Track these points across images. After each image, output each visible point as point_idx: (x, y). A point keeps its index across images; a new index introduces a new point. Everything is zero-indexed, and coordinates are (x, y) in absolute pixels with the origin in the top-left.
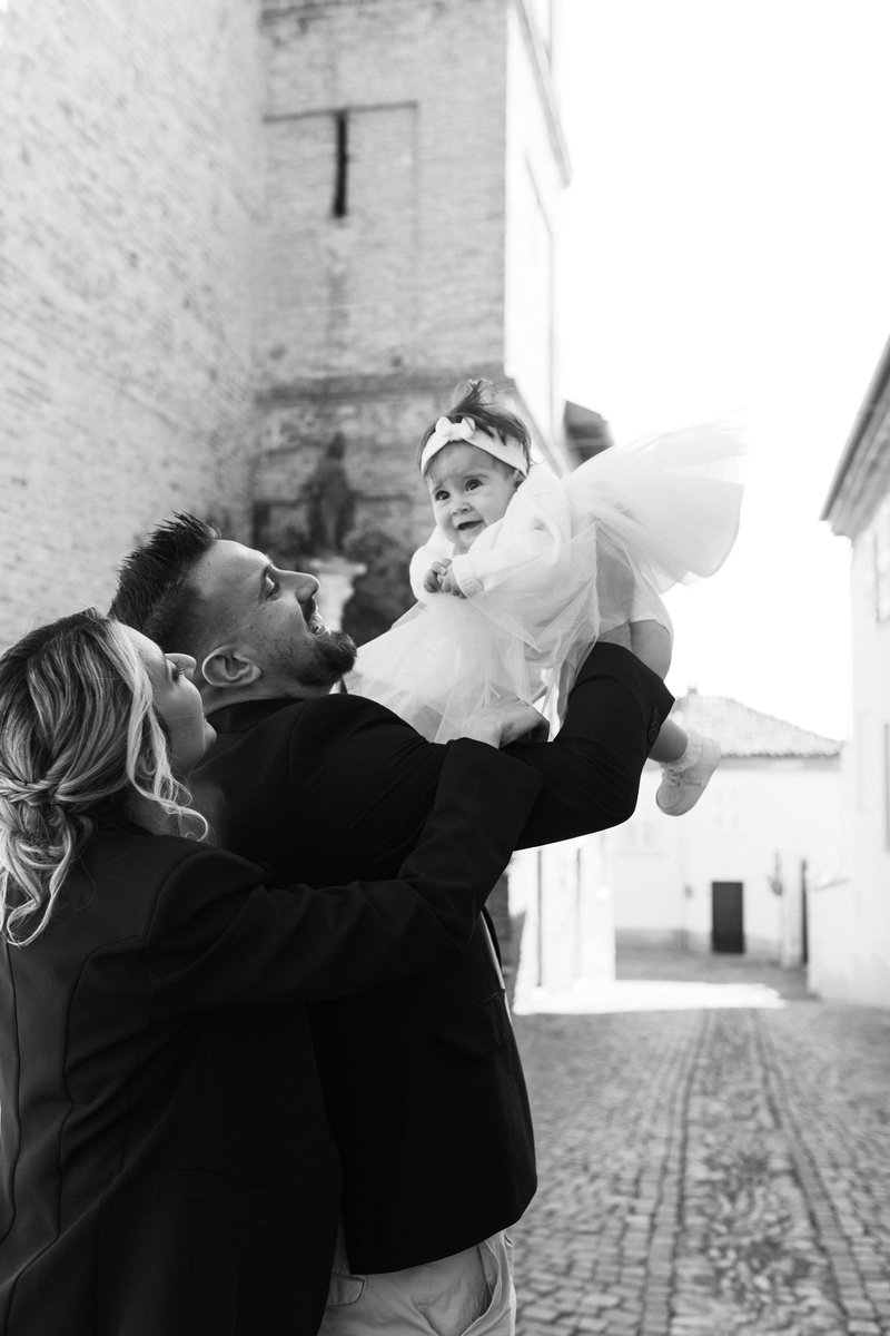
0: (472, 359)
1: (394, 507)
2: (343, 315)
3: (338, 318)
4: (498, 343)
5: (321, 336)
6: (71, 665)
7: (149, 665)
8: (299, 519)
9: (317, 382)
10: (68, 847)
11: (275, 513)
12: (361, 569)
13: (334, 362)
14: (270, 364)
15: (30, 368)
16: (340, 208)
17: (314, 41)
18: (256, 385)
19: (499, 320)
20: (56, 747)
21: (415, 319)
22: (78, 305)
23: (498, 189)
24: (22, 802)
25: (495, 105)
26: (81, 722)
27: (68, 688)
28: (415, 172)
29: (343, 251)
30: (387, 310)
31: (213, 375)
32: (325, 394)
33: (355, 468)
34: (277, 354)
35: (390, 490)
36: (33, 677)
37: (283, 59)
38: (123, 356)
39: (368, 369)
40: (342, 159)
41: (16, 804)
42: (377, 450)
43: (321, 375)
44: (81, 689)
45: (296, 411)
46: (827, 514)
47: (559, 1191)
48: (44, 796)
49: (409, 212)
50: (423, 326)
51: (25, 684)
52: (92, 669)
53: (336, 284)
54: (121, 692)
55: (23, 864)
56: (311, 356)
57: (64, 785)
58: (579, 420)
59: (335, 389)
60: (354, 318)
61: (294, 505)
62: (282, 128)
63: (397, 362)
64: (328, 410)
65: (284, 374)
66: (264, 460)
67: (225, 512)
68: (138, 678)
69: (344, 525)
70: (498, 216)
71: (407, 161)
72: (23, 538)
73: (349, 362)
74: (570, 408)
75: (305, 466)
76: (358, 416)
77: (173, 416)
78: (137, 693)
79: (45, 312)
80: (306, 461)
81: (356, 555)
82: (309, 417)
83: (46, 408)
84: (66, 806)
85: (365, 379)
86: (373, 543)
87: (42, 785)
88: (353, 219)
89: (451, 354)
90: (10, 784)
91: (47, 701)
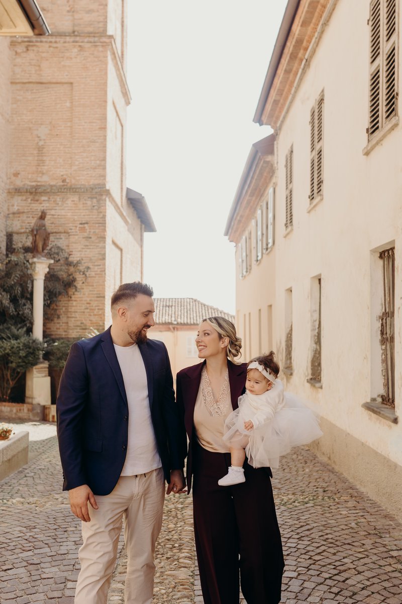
0: (93, 182)
1: (62, 236)
2: (43, 161)
3: (41, 162)
4: (104, 176)
5: (34, 168)
9: (32, 186)
11: (15, 236)
12: (52, 261)
13: (39, 179)
14: (13, 178)
17: (31, 55)
18: (8, 187)
19: (104, 168)
21: (71, 165)
23: (104, 118)
25: (103, 87)
28: (71, 108)
29: (43, 137)
30: (60, 160)
32: (35, 192)
34: (16, 175)
35: (61, 229)
37: (19, 60)
39: (52, 183)
43: (34, 184)
45: (24, 198)
46: (227, 234)
49: (69, 124)
50: (75, 168)
53: (40, 149)
56: (30, 176)
58: (132, 196)
59: (40, 190)
60: (47, 163)
61: (22, 234)
62: (19, 87)
63: (64, 181)
64: (37, 198)
65: (19, 183)
66: (11, 215)
69: (45, 245)
70: (104, 128)
71: (68, 104)
73: (45, 180)
74: (129, 191)
76: (49, 201)
81: (50, 255)
82: (29, 200)
85: (51, 186)
86: (55, 250)
89: (84, 179)
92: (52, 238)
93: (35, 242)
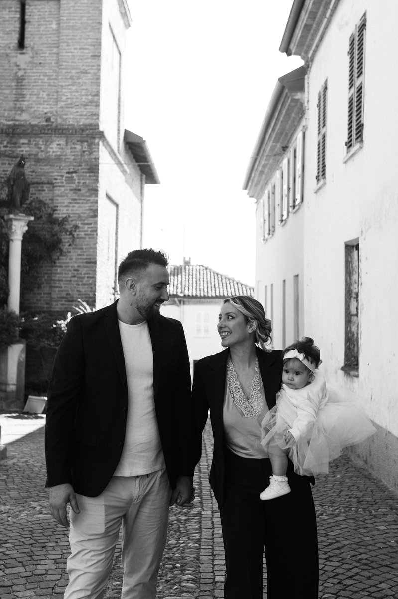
0: (83, 121)
1: (45, 187)
2: (23, 96)
3: (20, 97)
4: (97, 115)
5: (12, 104)
9: (9, 126)
12: (32, 218)
13: (18, 117)
16: (21, 45)
19: (97, 105)
21: (57, 101)
23: (98, 44)
28: (58, 31)
29: (23, 66)
30: (44, 95)
32: (12, 133)
35: (44, 179)
39: (34, 122)
40: (23, 22)
42: (38, 160)
43: (11, 123)
46: (246, 187)
49: (55, 50)
50: (61, 104)
53: (19, 81)
56: (6, 114)
58: (131, 140)
59: (18, 131)
60: (28, 97)
63: (48, 120)
64: (14, 140)
69: (24, 198)
70: (97, 56)
71: (54, 26)
73: (25, 118)
74: (127, 133)
76: (29, 144)
81: (29, 211)
82: (5, 143)
85: (33, 126)
88: (28, 51)
89: (74, 118)
92: (32, 190)
93: (11, 194)
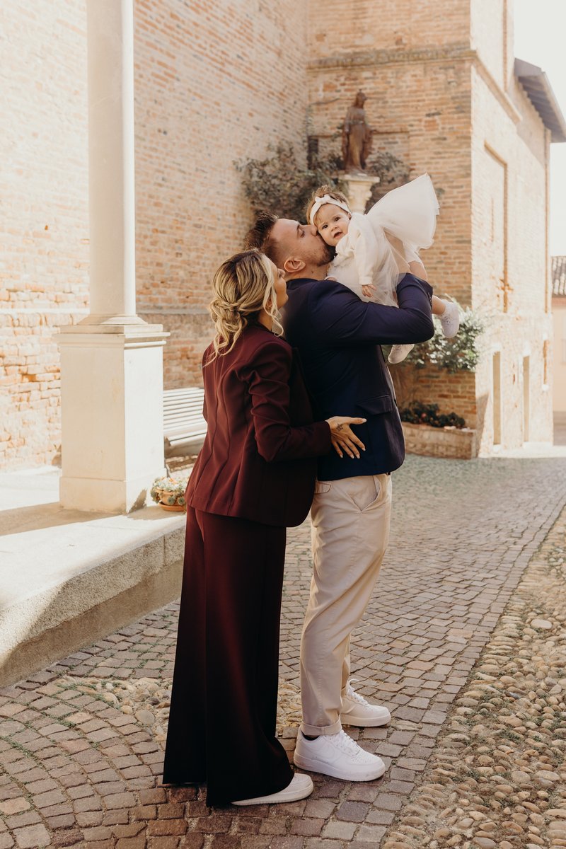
0: (448, 39)
1: (398, 138)
2: (364, 10)
3: (361, 11)
4: (466, 28)
5: (349, 24)
6: (250, 267)
7: (273, 271)
8: (337, 147)
9: (347, 55)
10: (240, 326)
11: (322, 143)
12: (377, 180)
13: (358, 42)
14: (317, 44)
15: (166, 60)
18: (307, 59)
19: (467, 13)
20: (243, 293)
21: (410, 12)
22: (193, 16)
24: (228, 309)
26: (252, 285)
27: (249, 273)
30: (392, 6)
31: (279, 54)
32: (351, 64)
33: (371, 113)
34: (321, 37)
35: (395, 127)
36: (238, 269)
38: (222, 47)
39: (380, 47)
41: (225, 310)
43: (349, 51)
44: (253, 275)
45: (334, 75)
47: (478, 535)
48: (235, 308)
50: (416, 16)
51: (234, 271)
52: (256, 269)
54: (265, 278)
55: (225, 330)
56: (343, 38)
57: (243, 305)
58: (524, 72)
59: (359, 61)
60: (370, 12)
61: (333, 138)
63: (399, 42)
64: (354, 74)
65: (326, 51)
66: (314, 107)
67: (289, 143)
68: (270, 275)
69: (365, 152)
72: (166, 167)
73: (368, 42)
74: (518, 64)
75: (340, 113)
76: (374, 78)
77: (254, 83)
78: (270, 279)
79: (173, 23)
80: (341, 109)
81: (375, 170)
82: (342, 80)
83: (176, 84)
84: (241, 312)
85: (378, 53)
86: (385, 162)
87: (236, 304)
89: (433, 36)
90: (225, 303)
91: (242, 277)
92: (377, 143)
93: (347, 147)
